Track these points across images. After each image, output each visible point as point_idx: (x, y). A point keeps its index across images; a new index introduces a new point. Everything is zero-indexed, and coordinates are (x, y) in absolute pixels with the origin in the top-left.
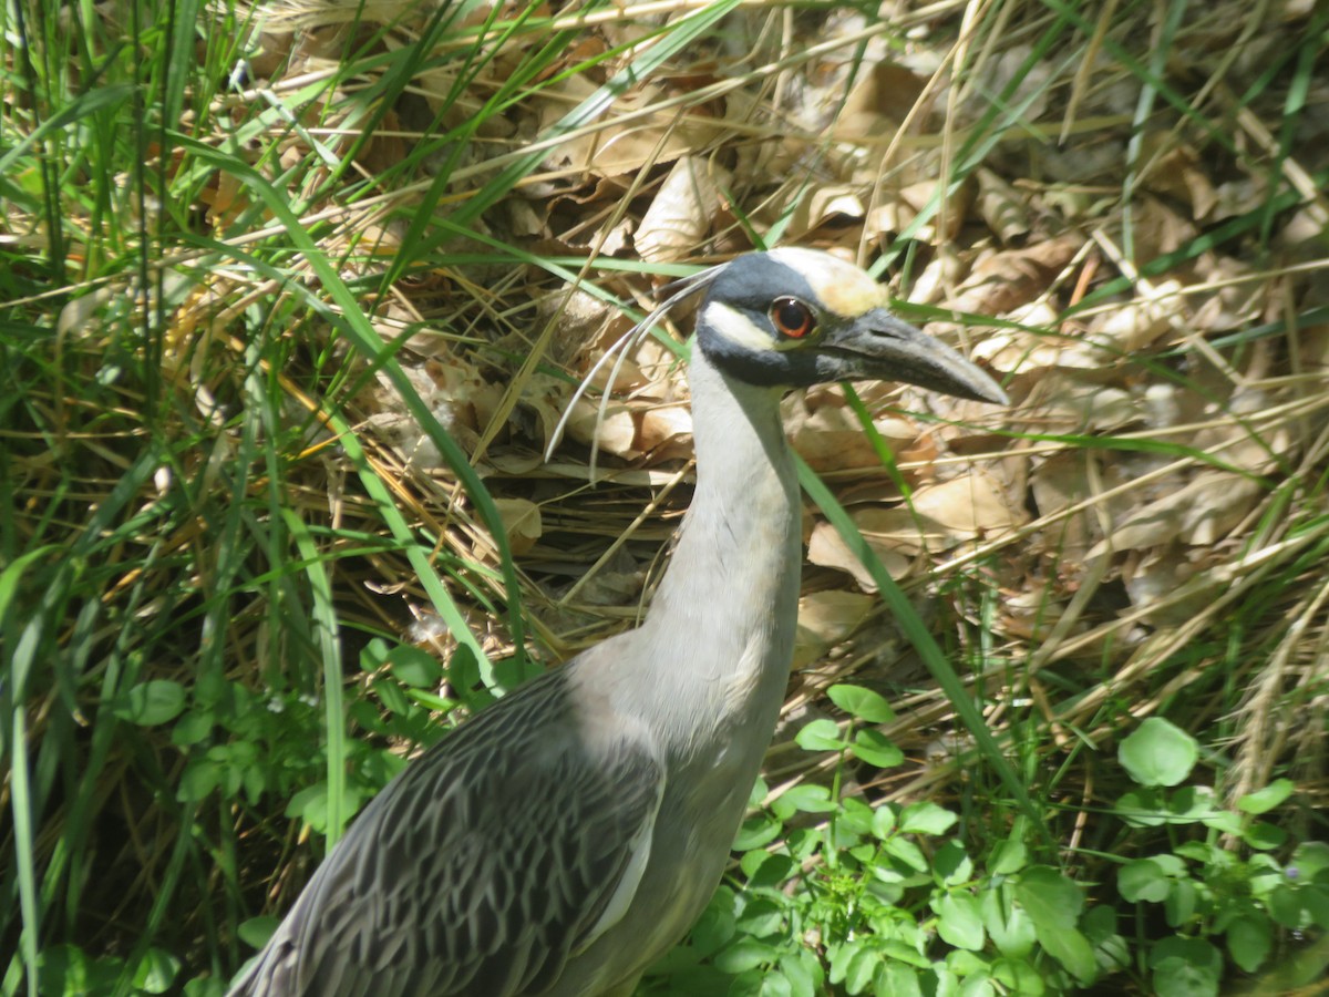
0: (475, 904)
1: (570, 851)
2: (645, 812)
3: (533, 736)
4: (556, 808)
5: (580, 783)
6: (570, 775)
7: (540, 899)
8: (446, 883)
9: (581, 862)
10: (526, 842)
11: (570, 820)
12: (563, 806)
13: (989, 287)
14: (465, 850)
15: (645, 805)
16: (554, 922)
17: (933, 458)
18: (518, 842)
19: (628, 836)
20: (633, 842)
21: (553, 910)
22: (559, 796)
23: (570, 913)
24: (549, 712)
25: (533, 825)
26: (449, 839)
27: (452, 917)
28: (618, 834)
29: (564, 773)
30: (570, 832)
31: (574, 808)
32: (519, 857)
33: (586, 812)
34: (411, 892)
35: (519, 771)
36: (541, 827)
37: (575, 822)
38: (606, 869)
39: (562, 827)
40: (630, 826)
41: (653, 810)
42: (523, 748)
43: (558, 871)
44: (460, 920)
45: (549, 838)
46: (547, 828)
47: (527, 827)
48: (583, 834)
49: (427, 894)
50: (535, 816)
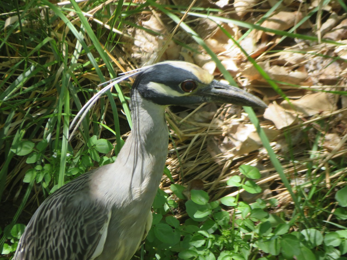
0: (59, 244)
1: (82, 232)
2: (104, 223)
3: (74, 194)
4: (78, 218)
5: (84, 212)
6: (82, 209)
7: (75, 246)
8: (52, 237)
9: (85, 236)
10: (70, 228)
11: (81, 223)
12: (80, 218)
13: (342, 30)
14: (56, 227)
15: (104, 220)
16: (79, 253)
17: (311, 85)
18: (68, 227)
19: (99, 229)
20: (101, 232)
21: (79, 250)
22: (79, 215)
23: (84, 251)
24: (80, 187)
25: (72, 223)
26: (51, 222)
27: (54, 247)
28: (96, 229)
29: (80, 207)
30: (82, 226)
31: (82, 219)
32: (69, 232)
33: (86, 221)
34: (44, 237)
35: (69, 205)
36: (74, 223)
37: (83, 224)
38: (93, 239)
39: (79, 225)
40: (99, 226)
41: (107, 222)
42: (71, 198)
43: (79, 238)
44: (56, 248)
45: (76, 227)
46: (76, 224)
47: (70, 223)
48: (85, 228)
49: (48, 239)
50: (72, 220)
